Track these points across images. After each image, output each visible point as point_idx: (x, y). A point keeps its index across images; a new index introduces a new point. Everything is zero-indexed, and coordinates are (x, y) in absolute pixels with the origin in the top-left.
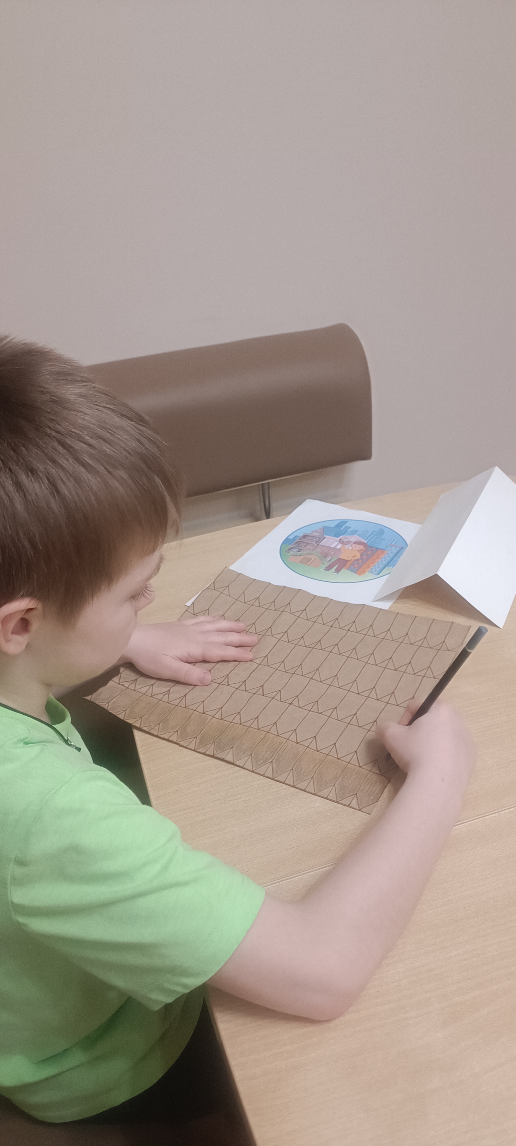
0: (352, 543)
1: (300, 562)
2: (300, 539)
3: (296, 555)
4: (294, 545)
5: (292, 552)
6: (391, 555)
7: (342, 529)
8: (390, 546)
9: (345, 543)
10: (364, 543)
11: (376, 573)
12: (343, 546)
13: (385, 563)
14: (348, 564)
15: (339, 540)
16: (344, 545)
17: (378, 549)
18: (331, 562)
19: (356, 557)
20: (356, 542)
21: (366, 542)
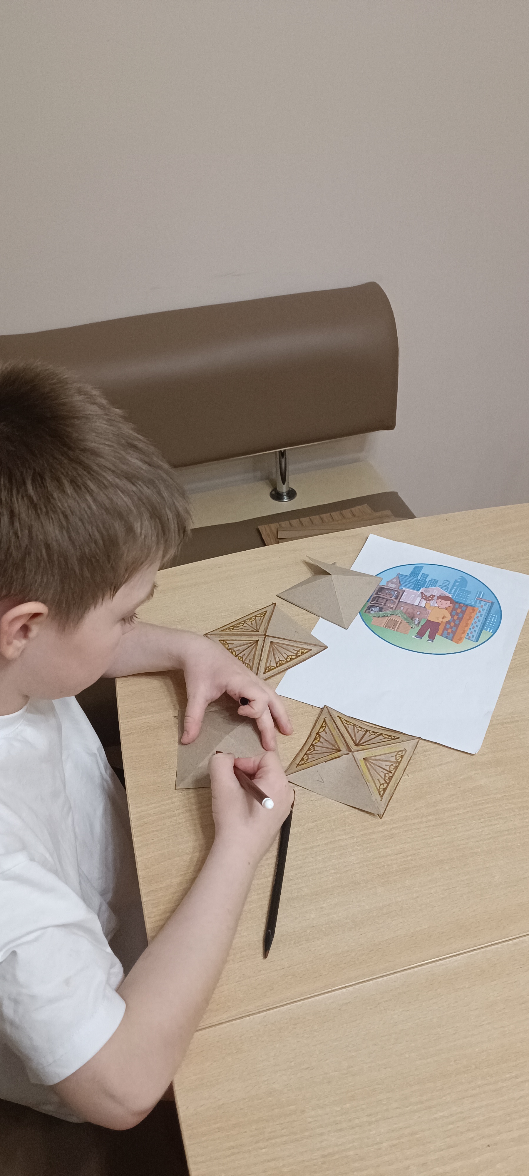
0: (436, 598)
1: (386, 627)
2: (377, 594)
3: (379, 617)
4: (373, 602)
5: (372, 612)
6: (484, 613)
7: (419, 578)
8: (478, 601)
9: (429, 598)
10: (449, 597)
14: (441, 628)
15: (421, 595)
17: (467, 606)
18: (420, 626)
19: (446, 617)
20: (440, 596)
21: (451, 597)
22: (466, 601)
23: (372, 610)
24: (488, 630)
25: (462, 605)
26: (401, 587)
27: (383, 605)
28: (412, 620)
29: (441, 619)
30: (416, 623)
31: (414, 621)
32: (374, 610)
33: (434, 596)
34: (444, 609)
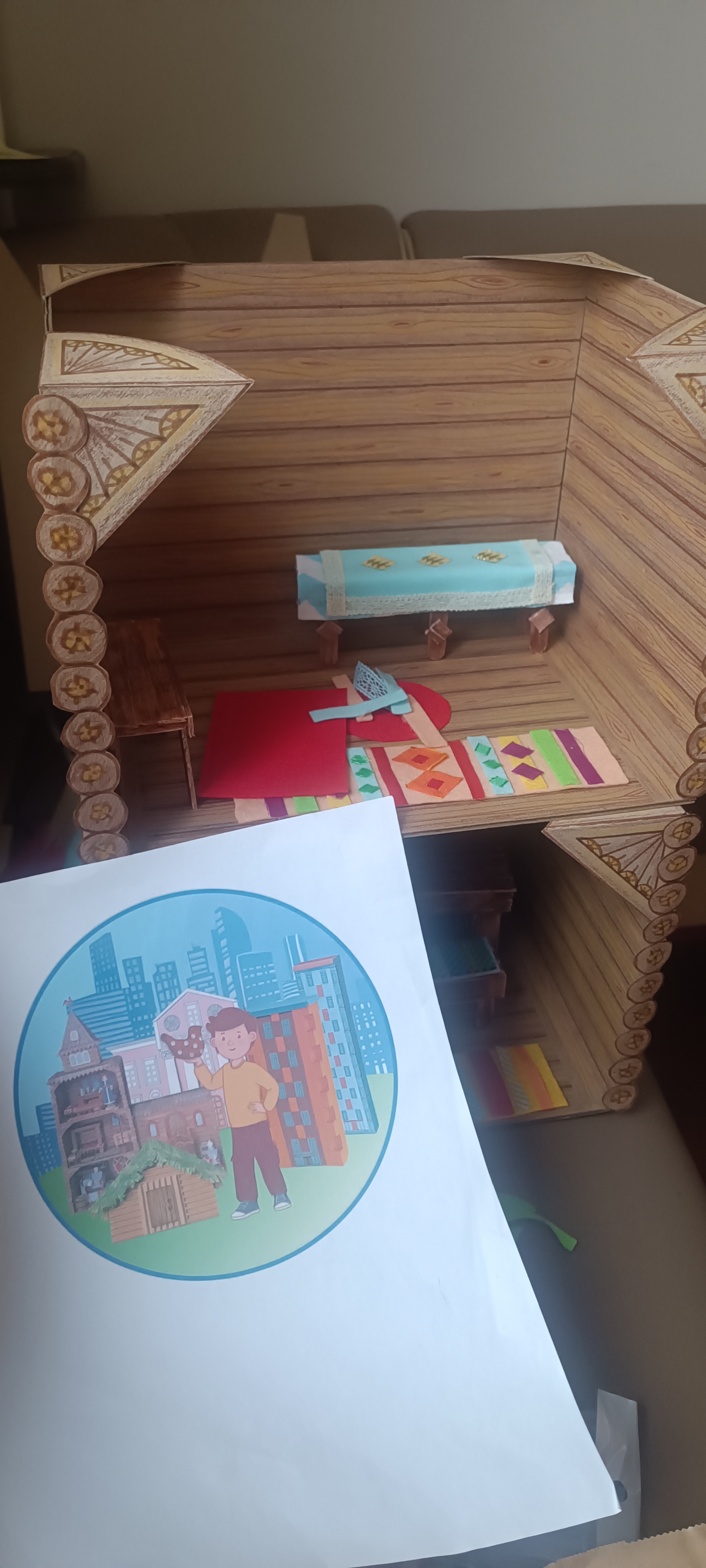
0: (204, 1032)
1: (155, 1227)
2: (63, 1118)
3: (118, 1203)
4: (72, 1158)
5: (93, 1197)
6: (336, 1013)
7: (124, 984)
8: (303, 976)
9: (190, 1046)
10: (234, 1008)
11: (365, 1124)
12: (195, 1064)
13: (347, 1060)
14: (277, 1135)
15: (165, 1047)
16: (198, 1060)
17: (286, 1013)
18: (230, 1165)
19: (266, 1091)
20: (211, 1018)
21: (236, 1005)
22: (278, 997)
23: (89, 1190)
24: (377, 1067)
25: (275, 1018)
26: (104, 1049)
27: (102, 1151)
28: (199, 1156)
29: (261, 1105)
30: (215, 1162)
31: (208, 1161)
32: (93, 1184)
33: (196, 1029)
34: (246, 1064)
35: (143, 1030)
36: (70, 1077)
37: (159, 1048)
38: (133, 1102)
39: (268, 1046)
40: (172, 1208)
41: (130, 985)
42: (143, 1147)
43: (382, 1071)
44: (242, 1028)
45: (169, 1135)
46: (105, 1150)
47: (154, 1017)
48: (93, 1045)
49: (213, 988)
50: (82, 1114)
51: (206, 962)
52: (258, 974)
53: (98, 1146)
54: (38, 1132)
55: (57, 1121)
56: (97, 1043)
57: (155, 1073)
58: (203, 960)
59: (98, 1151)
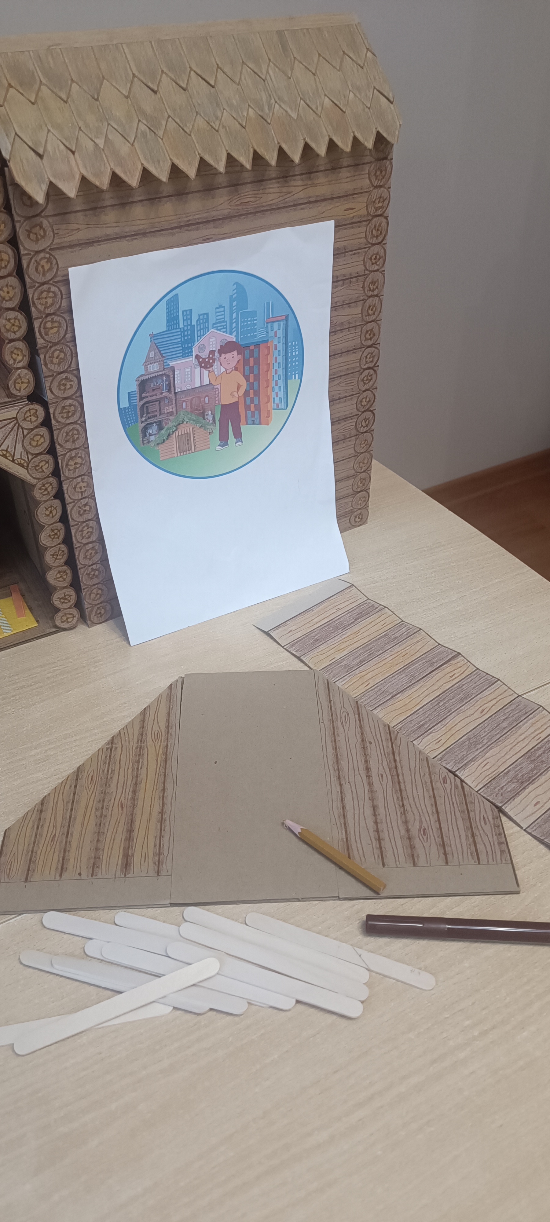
0: (217, 354)
1: (180, 453)
2: (141, 399)
3: (164, 441)
4: (143, 419)
5: (152, 438)
6: (281, 347)
7: (181, 326)
8: (269, 325)
9: (209, 362)
11: (282, 405)
12: (209, 371)
13: (281, 371)
14: (241, 409)
15: (196, 361)
16: (211, 369)
18: (217, 423)
19: (241, 386)
21: (234, 340)
22: (255, 336)
23: (150, 435)
24: (293, 376)
25: (252, 347)
26: (166, 362)
27: (158, 415)
28: (204, 419)
29: (237, 393)
30: (211, 422)
31: (208, 421)
32: (152, 432)
33: (212, 352)
34: (234, 371)
35: (186, 353)
36: (147, 377)
37: (194, 362)
38: (176, 391)
39: (246, 362)
40: (189, 443)
41: (184, 326)
42: (178, 413)
43: (295, 378)
44: (235, 353)
45: (191, 408)
46: (160, 414)
47: (194, 345)
48: (161, 360)
49: (225, 330)
50: (150, 396)
51: (224, 315)
52: (249, 323)
53: (157, 413)
54: (128, 406)
55: (138, 400)
56: (164, 359)
57: (189, 376)
58: (223, 313)
59: (156, 416)
